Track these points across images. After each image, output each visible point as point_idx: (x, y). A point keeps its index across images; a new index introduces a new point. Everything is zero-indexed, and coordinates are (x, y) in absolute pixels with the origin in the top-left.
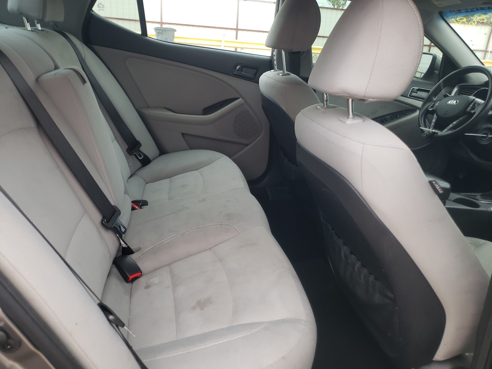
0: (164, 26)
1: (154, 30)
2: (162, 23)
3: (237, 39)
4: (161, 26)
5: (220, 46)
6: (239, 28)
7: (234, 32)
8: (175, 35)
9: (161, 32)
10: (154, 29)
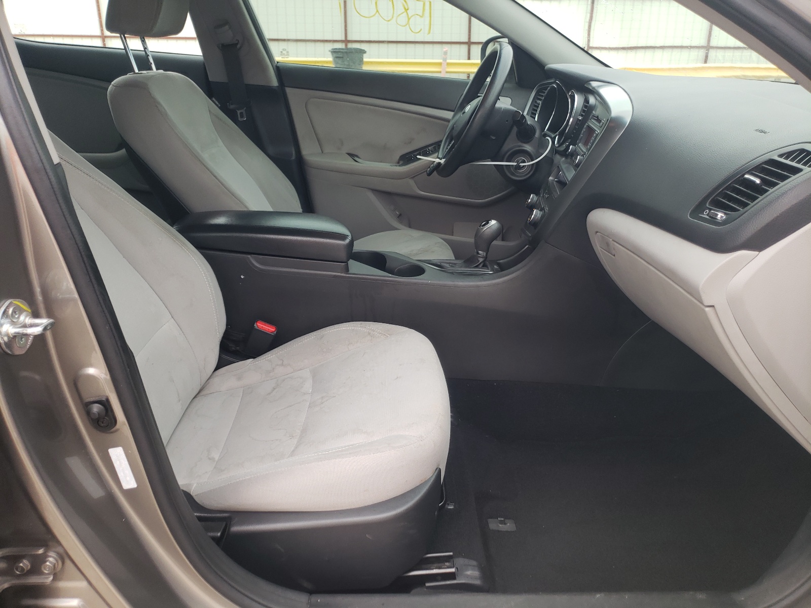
0: (350, 46)
1: (330, 53)
2: (346, 41)
3: (469, 58)
4: (346, 45)
5: (440, 72)
6: (472, 40)
7: (465, 47)
8: (365, 60)
9: (341, 56)
10: (330, 51)
